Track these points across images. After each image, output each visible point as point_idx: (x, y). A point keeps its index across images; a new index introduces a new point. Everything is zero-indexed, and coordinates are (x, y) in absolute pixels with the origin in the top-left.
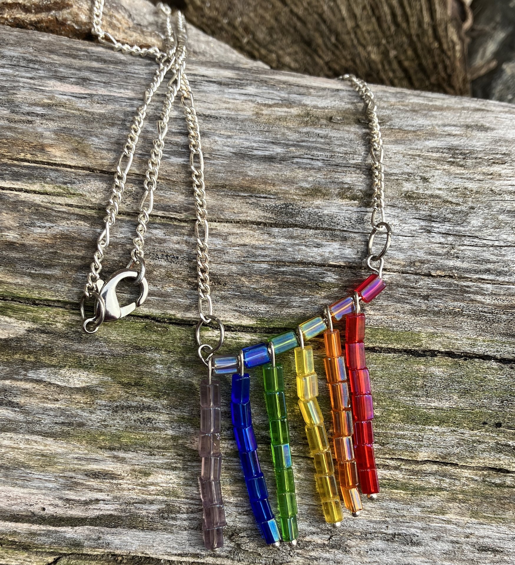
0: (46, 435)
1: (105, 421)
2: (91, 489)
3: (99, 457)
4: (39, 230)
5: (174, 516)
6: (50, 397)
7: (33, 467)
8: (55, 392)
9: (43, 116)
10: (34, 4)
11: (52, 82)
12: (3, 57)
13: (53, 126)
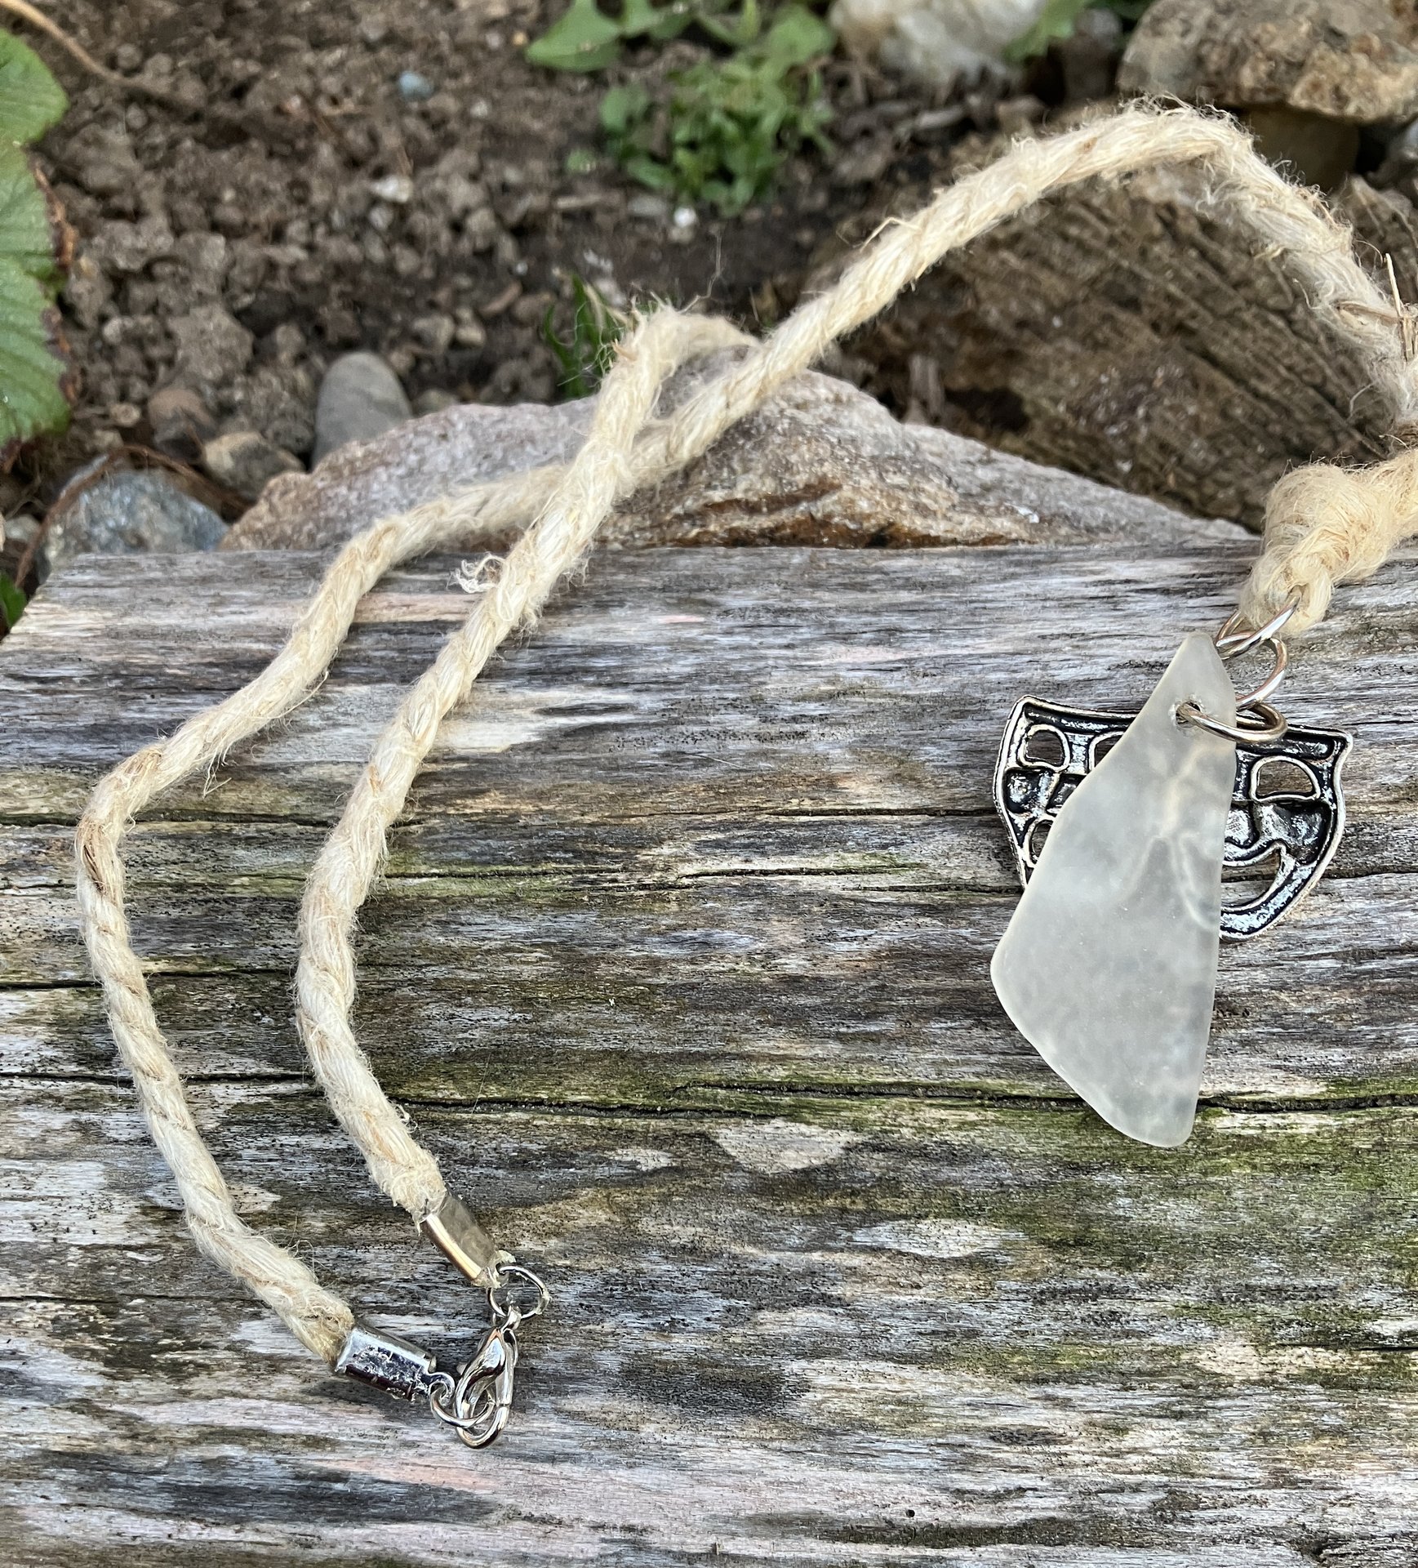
0: (902, 1359)
1: (1020, 1323)
2: (1008, 1468)
3: (1016, 1400)
4: (845, 947)
5: (1186, 1515)
6: (903, 1281)
7: (882, 1428)
9: (822, 719)
10: (767, 497)
11: (828, 649)
12: (727, 612)
13: (845, 735)
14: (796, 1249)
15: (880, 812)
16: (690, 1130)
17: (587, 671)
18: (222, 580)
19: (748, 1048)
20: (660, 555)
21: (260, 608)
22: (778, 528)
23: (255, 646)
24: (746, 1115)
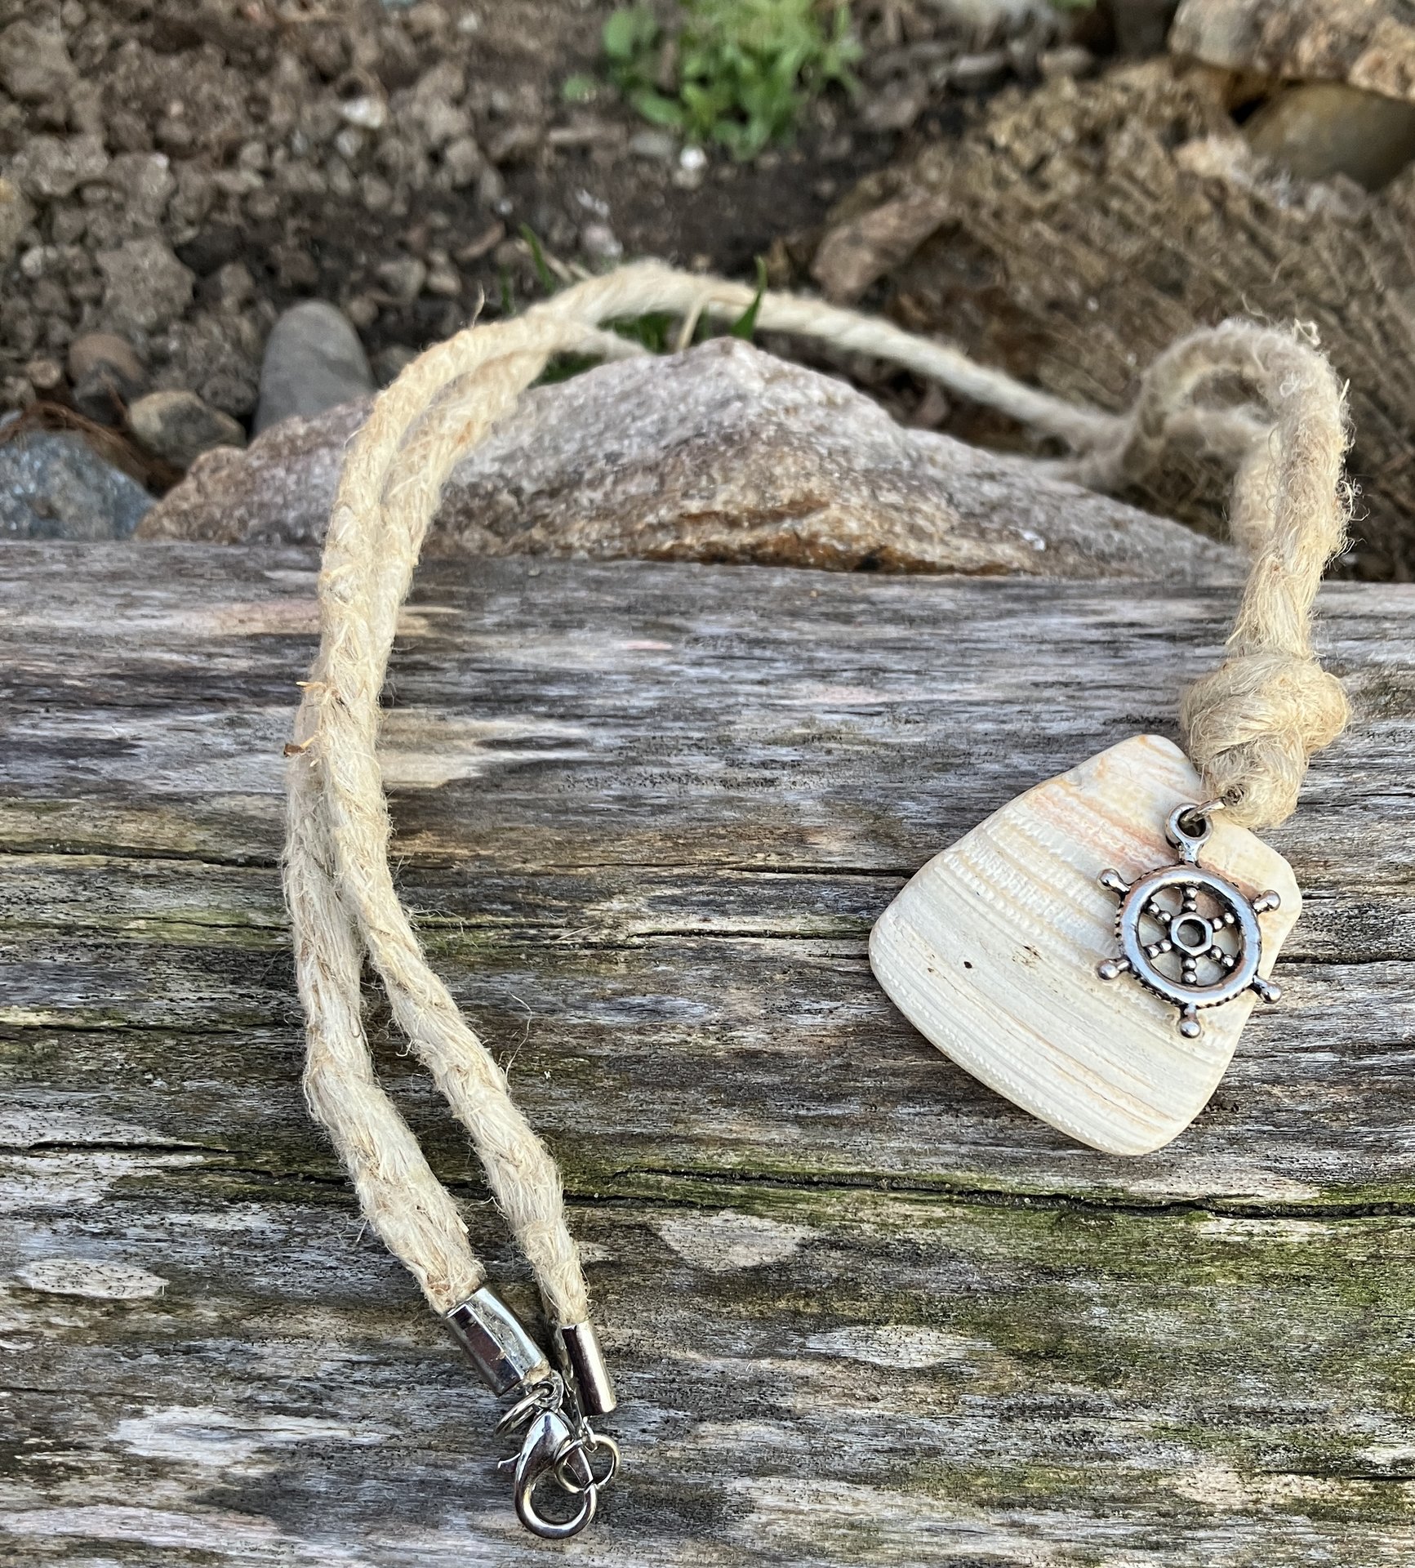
0: (856, 1479)
1: (984, 1442)
3: (979, 1526)
4: (808, 1020)
6: (859, 1392)
7: (832, 1554)
8: (869, 1379)
9: (794, 765)
10: (748, 511)
11: (804, 686)
12: (696, 640)
13: (818, 785)
14: (743, 1356)
15: (853, 871)
16: (630, 1221)
17: (539, 700)
18: (134, 577)
19: (697, 1131)
20: (630, 569)
21: (173, 612)
22: (760, 545)
23: (167, 657)
24: (692, 1205)
